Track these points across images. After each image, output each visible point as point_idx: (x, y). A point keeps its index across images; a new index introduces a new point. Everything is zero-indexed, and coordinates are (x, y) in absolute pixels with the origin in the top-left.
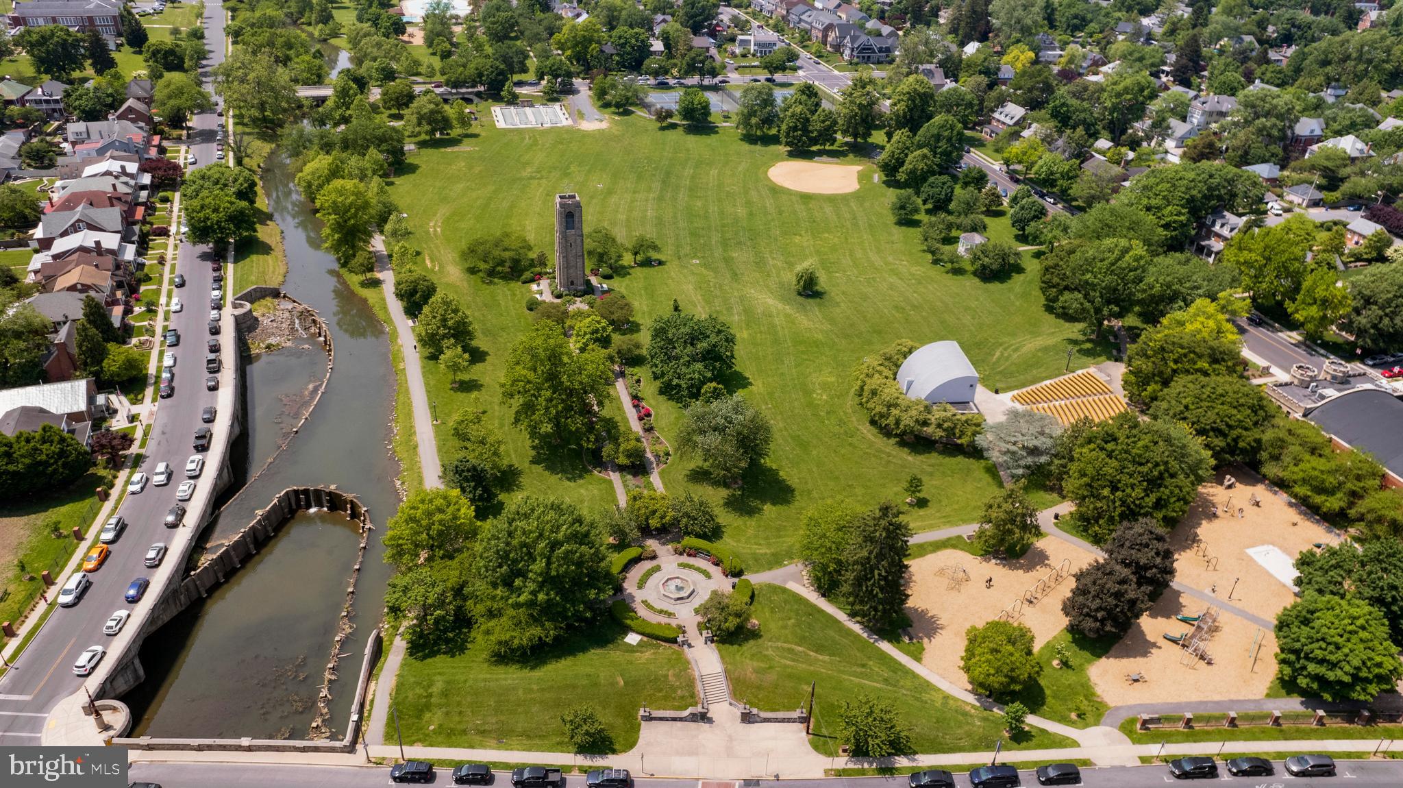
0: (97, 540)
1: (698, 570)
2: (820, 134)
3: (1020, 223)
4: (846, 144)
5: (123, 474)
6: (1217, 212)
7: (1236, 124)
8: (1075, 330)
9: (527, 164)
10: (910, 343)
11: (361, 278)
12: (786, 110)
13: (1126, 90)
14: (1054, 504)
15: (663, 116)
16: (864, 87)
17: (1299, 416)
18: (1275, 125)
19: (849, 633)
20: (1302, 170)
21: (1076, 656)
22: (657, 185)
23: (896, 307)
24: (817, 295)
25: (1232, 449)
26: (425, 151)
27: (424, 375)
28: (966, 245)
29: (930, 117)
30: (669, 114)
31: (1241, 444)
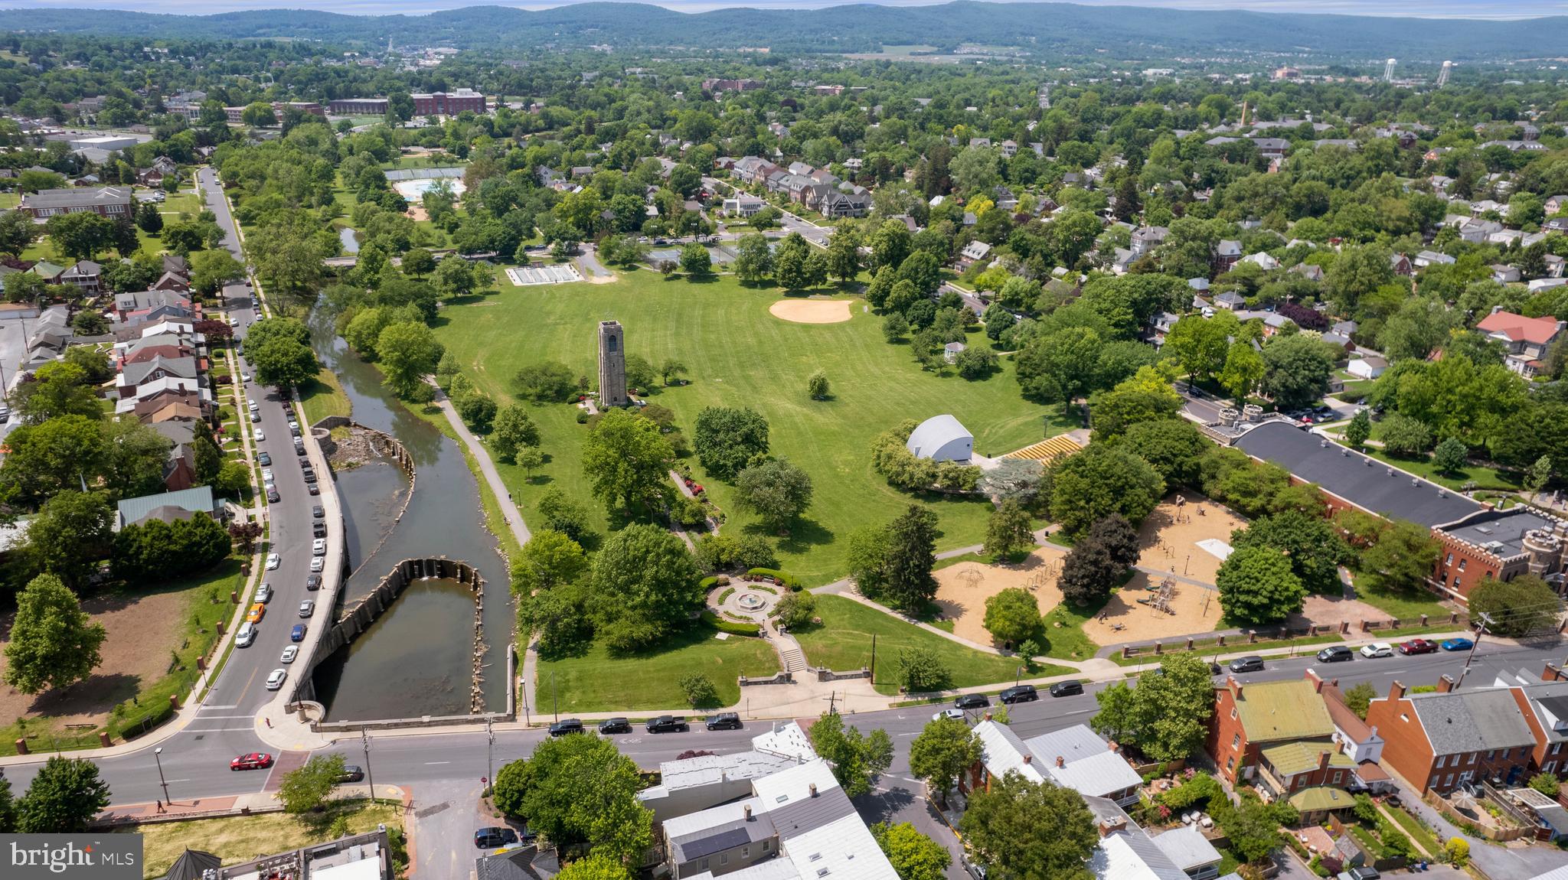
0: (251, 601)
1: (765, 589)
2: (813, 275)
3: (994, 334)
4: (836, 283)
5: (257, 558)
6: (1158, 313)
7: (1168, 248)
8: (1050, 410)
9: (549, 314)
10: (914, 421)
11: (423, 406)
12: (780, 256)
13: (1074, 224)
14: (1043, 526)
15: (668, 267)
16: (848, 232)
17: (1227, 445)
18: (1200, 247)
19: (894, 620)
20: (1228, 281)
21: (1071, 619)
22: (672, 325)
23: (898, 404)
24: (828, 399)
25: (1179, 473)
26: (451, 307)
27: (500, 474)
28: (951, 353)
29: (907, 255)
30: (673, 266)
31: (1185, 468)
